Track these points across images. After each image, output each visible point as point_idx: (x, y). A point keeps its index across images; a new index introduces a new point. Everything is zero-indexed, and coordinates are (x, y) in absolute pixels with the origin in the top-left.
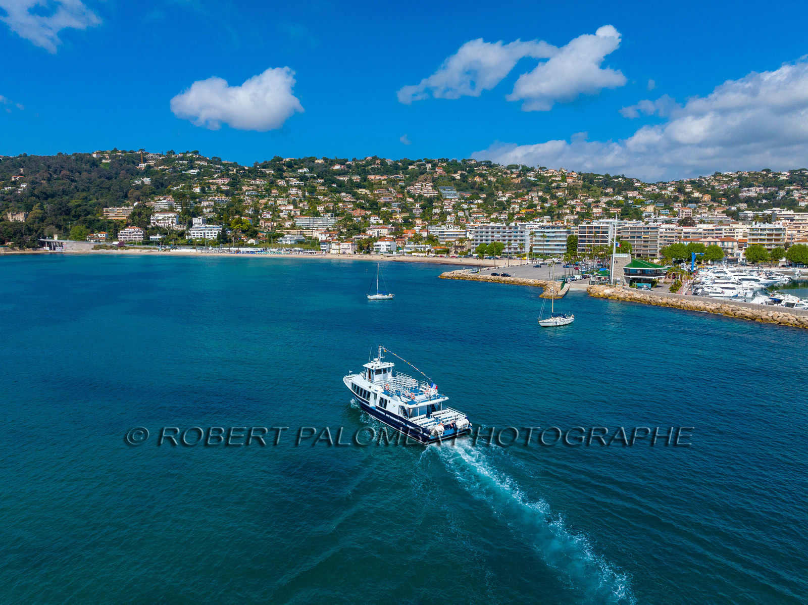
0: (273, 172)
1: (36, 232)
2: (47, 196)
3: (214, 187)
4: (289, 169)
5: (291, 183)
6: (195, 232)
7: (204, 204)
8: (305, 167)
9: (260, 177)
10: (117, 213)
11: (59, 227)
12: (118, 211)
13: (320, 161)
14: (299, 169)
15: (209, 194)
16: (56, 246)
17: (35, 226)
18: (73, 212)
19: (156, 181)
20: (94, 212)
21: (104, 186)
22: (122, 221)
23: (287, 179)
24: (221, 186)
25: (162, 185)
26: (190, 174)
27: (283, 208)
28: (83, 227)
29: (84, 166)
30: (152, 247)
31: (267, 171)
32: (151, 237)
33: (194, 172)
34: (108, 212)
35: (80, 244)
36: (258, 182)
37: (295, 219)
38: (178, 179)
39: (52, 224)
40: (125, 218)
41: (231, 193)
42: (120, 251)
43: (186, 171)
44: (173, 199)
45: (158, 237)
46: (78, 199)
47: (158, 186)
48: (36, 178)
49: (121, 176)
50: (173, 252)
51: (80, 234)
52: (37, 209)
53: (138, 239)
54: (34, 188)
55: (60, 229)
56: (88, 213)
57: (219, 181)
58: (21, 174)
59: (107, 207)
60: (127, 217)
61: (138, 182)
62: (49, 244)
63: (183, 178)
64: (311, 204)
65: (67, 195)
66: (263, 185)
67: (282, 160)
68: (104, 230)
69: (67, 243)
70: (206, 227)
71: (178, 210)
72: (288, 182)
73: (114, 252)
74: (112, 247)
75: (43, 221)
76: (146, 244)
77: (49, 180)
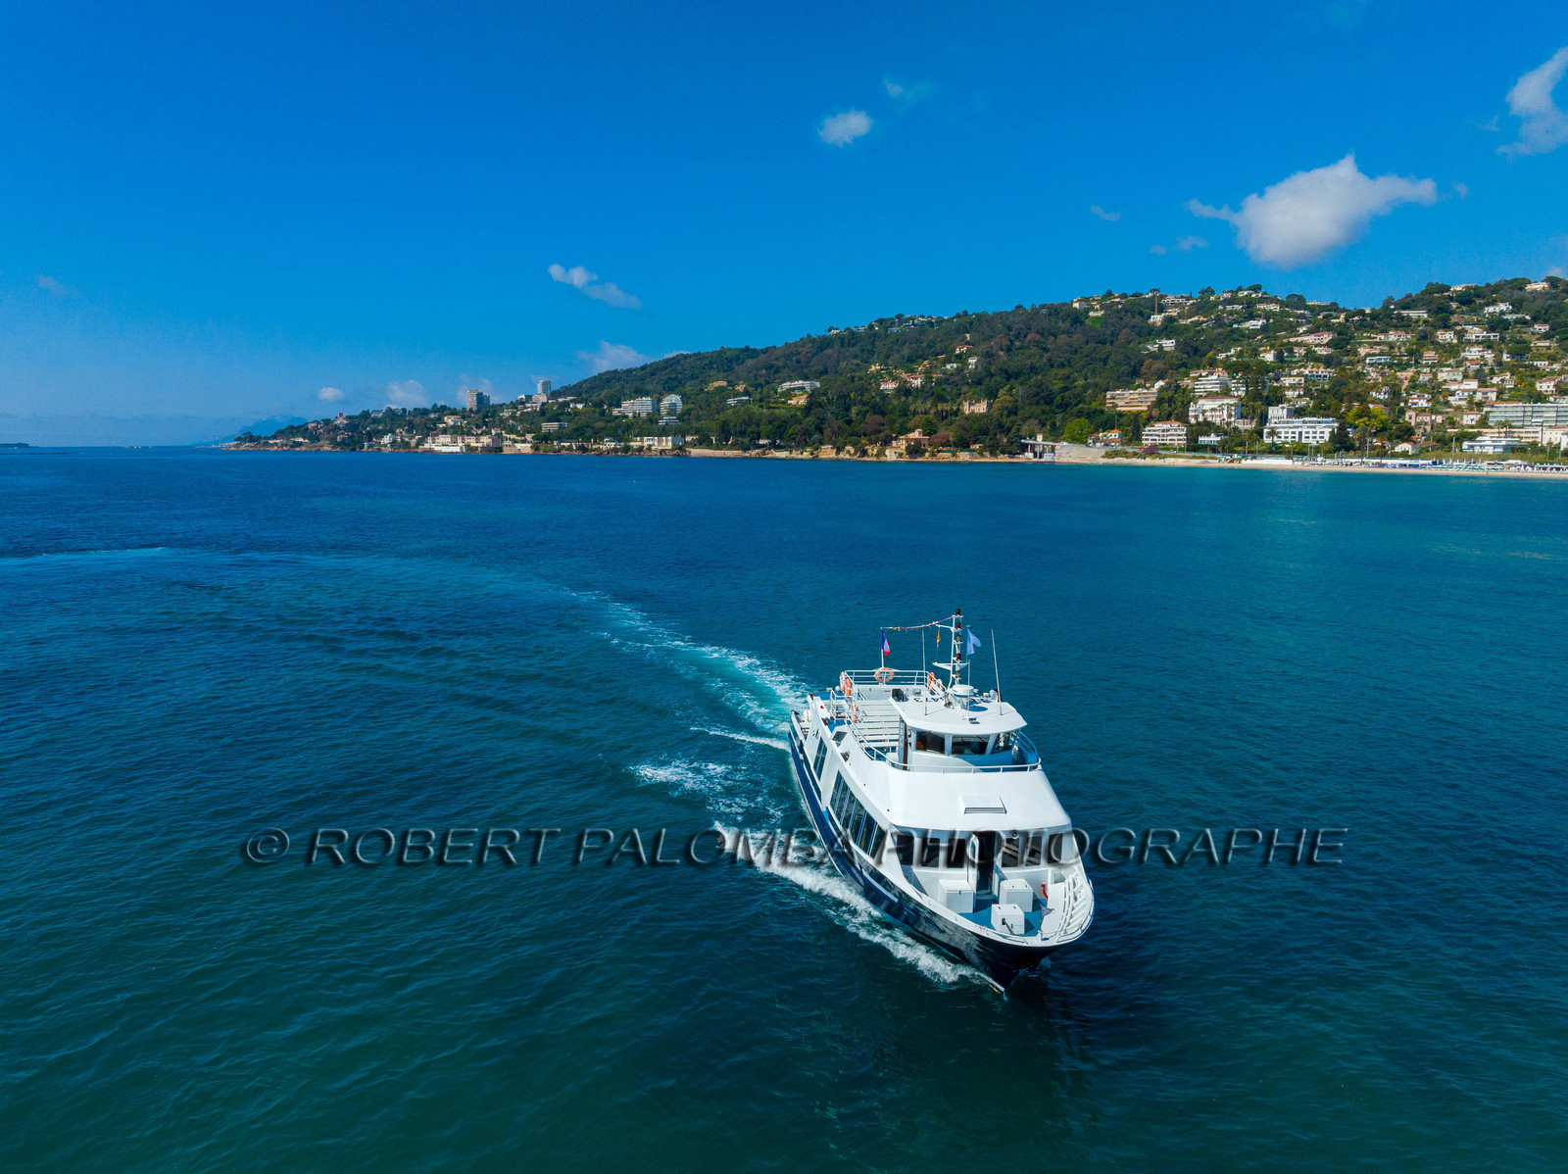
0: (1426, 316)
2: (1009, 376)
3: (1300, 352)
4: (1464, 308)
5: (1468, 337)
6: (1283, 430)
7: (1287, 381)
8: (1502, 302)
9: (1396, 328)
12: (1131, 397)
13: (1539, 286)
14: (1488, 305)
15: (1291, 365)
16: (1044, 451)
17: (1005, 420)
18: (1059, 398)
19: (1187, 344)
21: (1096, 356)
22: (1144, 413)
23: (1458, 328)
24: (1315, 349)
25: (1199, 351)
26: (1248, 328)
27: (1453, 387)
28: (1083, 421)
30: (1207, 455)
31: (1413, 314)
32: (1200, 439)
33: (1256, 324)
36: (1392, 337)
37: (1485, 409)
38: (1225, 339)
41: (1335, 360)
42: (1149, 461)
43: (1240, 323)
44: (1226, 375)
45: (1213, 438)
46: (1056, 379)
47: (1190, 353)
48: (991, 348)
49: (1123, 339)
50: (1248, 463)
51: (1078, 433)
52: (1004, 395)
53: (1176, 442)
54: (988, 364)
55: (1042, 426)
56: (1082, 400)
57: (1310, 339)
58: (967, 343)
60: (1148, 406)
61: (1153, 348)
62: (1032, 448)
63: (1236, 336)
64: (1521, 380)
65: (1039, 373)
66: (1404, 343)
67: (1448, 289)
69: (1060, 446)
70: (1304, 422)
71: (1239, 393)
72: (1460, 334)
73: (1140, 462)
74: (1135, 455)
75: (1016, 414)
76: (1192, 451)
77: (1009, 350)
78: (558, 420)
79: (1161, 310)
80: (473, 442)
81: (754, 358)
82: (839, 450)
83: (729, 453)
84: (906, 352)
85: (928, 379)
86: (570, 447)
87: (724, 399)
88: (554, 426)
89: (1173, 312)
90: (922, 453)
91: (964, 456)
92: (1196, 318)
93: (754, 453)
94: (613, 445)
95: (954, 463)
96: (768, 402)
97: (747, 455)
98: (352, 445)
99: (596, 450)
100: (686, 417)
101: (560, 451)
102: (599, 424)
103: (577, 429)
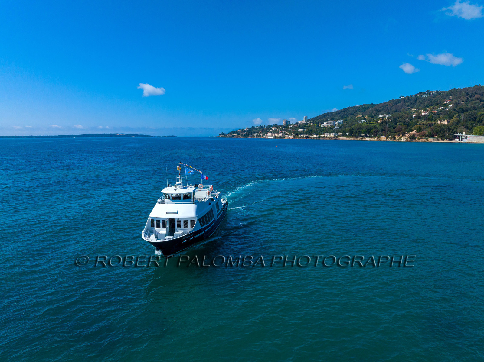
1: (453, 130)
11: (467, 128)
16: (463, 138)
17: (452, 127)
18: (478, 119)
35: (478, 137)
39: (463, 126)
48: (458, 101)
51: (479, 131)
52: (455, 117)
54: (456, 107)
58: (450, 100)
62: (459, 137)
65: (476, 110)
69: (470, 136)
75: (458, 125)
77: (466, 101)
78: (304, 128)
80: (277, 135)
81: (373, 107)
82: (387, 138)
83: (351, 139)
84: (426, 103)
85: (431, 112)
86: (304, 136)
87: (356, 121)
88: (302, 130)
90: (415, 139)
91: (431, 140)
93: (359, 138)
94: (316, 136)
95: (426, 142)
96: (370, 122)
97: (357, 139)
98: (246, 136)
99: (310, 137)
100: (342, 127)
101: (300, 138)
102: (314, 130)
103: (308, 131)
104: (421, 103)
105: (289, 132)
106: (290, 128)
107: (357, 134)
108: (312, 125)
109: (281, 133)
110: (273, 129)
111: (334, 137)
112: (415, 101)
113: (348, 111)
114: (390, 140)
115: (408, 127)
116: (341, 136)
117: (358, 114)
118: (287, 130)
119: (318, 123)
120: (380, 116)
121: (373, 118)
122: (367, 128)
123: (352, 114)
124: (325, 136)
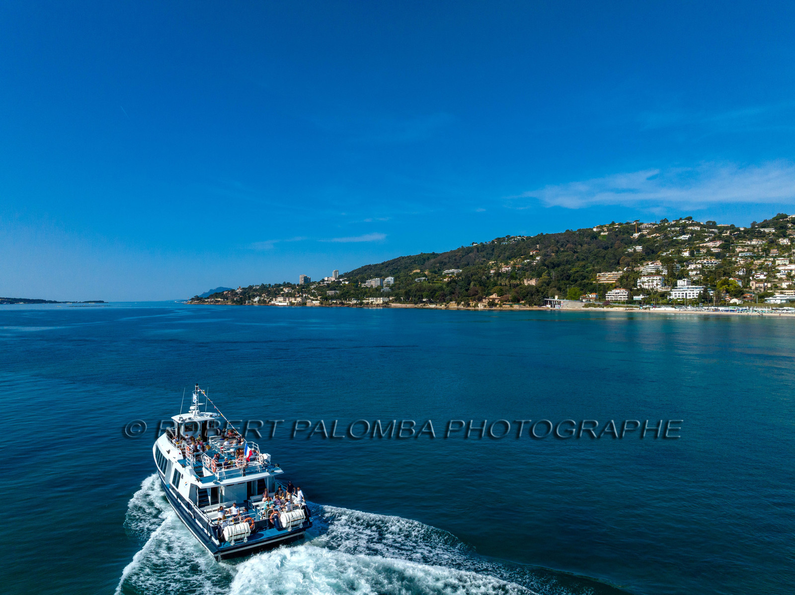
0: (774, 231)
1: (543, 293)
2: (555, 266)
3: (704, 251)
6: (677, 292)
7: (692, 267)
10: (607, 277)
11: (559, 289)
12: (609, 276)
15: (697, 258)
16: (556, 304)
17: (541, 289)
18: (572, 277)
19: (647, 248)
20: (590, 277)
21: (600, 255)
22: (611, 284)
24: (712, 249)
25: (653, 252)
26: (681, 239)
28: (577, 289)
29: (585, 239)
30: (635, 306)
31: (767, 230)
32: (634, 297)
33: (686, 237)
34: (599, 276)
35: (573, 303)
36: (754, 242)
38: (669, 245)
39: (555, 287)
40: (614, 282)
41: (722, 255)
42: (605, 309)
43: (677, 237)
44: (661, 264)
45: (641, 297)
46: (578, 267)
47: (649, 252)
48: (547, 252)
49: (616, 246)
50: (653, 310)
51: (574, 295)
52: (545, 275)
53: (623, 299)
54: (545, 260)
55: (561, 291)
56: (585, 278)
57: (711, 244)
58: (537, 249)
59: (600, 272)
60: (616, 281)
61: (630, 250)
62: (551, 303)
63: (674, 243)
65: (569, 264)
66: (761, 245)
67: (787, 216)
68: (596, 292)
69: (564, 302)
70: (688, 288)
71: (663, 273)
73: (600, 309)
74: (599, 306)
75: (548, 285)
76: (629, 303)
77: (557, 252)
78: (335, 290)
79: (639, 230)
80: (293, 300)
81: (435, 258)
82: (458, 304)
83: (409, 306)
84: (507, 254)
85: (514, 267)
86: (337, 302)
87: (413, 279)
88: (333, 292)
89: (645, 232)
90: (496, 305)
91: (516, 307)
92: (655, 235)
93: (419, 305)
94: (355, 302)
95: (512, 310)
96: (433, 280)
97: (416, 306)
98: (241, 302)
99: (348, 304)
100: (393, 288)
101: (331, 305)
102: (352, 292)
103: (342, 294)
104: (501, 253)
105: (313, 294)
106: (314, 289)
107: (416, 299)
108: (348, 285)
109: (299, 297)
110: (286, 290)
111: (382, 304)
112: (493, 250)
113: (399, 263)
114: (462, 307)
115: (485, 287)
116: (393, 302)
117: (413, 267)
118: (309, 292)
119: (357, 281)
120: (446, 271)
121: (436, 275)
122: (429, 290)
123: (406, 268)
124: (370, 301)
